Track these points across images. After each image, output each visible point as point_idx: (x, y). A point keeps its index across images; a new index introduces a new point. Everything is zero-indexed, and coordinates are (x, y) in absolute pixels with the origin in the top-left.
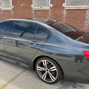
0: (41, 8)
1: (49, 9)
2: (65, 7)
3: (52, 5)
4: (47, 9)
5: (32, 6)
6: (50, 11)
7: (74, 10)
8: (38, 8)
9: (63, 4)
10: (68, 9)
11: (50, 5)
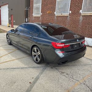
0: (61, 14)
1: (68, 15)
2: (82, 13)
3: (70, 12)
4: (66, 15)
5: (55, 13)
6: (69, 17)
7: (89, 16)
8: (60, 14)
9: (80, 11)
10: (84, 15)
11: (69, 12)
